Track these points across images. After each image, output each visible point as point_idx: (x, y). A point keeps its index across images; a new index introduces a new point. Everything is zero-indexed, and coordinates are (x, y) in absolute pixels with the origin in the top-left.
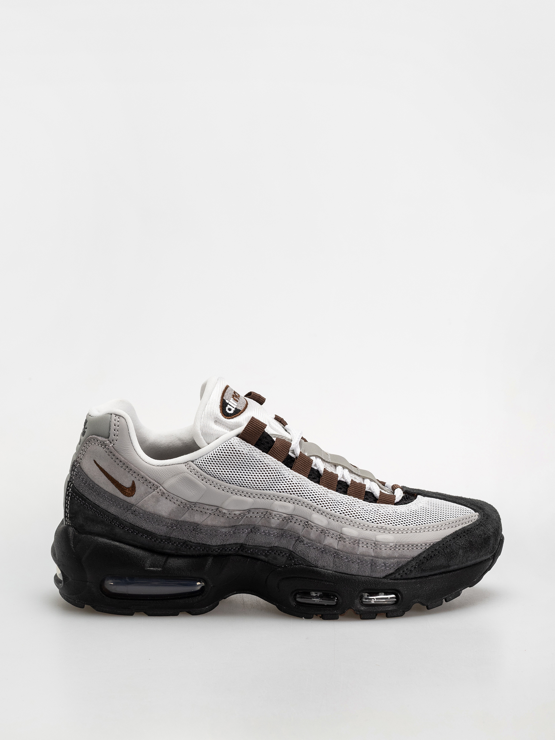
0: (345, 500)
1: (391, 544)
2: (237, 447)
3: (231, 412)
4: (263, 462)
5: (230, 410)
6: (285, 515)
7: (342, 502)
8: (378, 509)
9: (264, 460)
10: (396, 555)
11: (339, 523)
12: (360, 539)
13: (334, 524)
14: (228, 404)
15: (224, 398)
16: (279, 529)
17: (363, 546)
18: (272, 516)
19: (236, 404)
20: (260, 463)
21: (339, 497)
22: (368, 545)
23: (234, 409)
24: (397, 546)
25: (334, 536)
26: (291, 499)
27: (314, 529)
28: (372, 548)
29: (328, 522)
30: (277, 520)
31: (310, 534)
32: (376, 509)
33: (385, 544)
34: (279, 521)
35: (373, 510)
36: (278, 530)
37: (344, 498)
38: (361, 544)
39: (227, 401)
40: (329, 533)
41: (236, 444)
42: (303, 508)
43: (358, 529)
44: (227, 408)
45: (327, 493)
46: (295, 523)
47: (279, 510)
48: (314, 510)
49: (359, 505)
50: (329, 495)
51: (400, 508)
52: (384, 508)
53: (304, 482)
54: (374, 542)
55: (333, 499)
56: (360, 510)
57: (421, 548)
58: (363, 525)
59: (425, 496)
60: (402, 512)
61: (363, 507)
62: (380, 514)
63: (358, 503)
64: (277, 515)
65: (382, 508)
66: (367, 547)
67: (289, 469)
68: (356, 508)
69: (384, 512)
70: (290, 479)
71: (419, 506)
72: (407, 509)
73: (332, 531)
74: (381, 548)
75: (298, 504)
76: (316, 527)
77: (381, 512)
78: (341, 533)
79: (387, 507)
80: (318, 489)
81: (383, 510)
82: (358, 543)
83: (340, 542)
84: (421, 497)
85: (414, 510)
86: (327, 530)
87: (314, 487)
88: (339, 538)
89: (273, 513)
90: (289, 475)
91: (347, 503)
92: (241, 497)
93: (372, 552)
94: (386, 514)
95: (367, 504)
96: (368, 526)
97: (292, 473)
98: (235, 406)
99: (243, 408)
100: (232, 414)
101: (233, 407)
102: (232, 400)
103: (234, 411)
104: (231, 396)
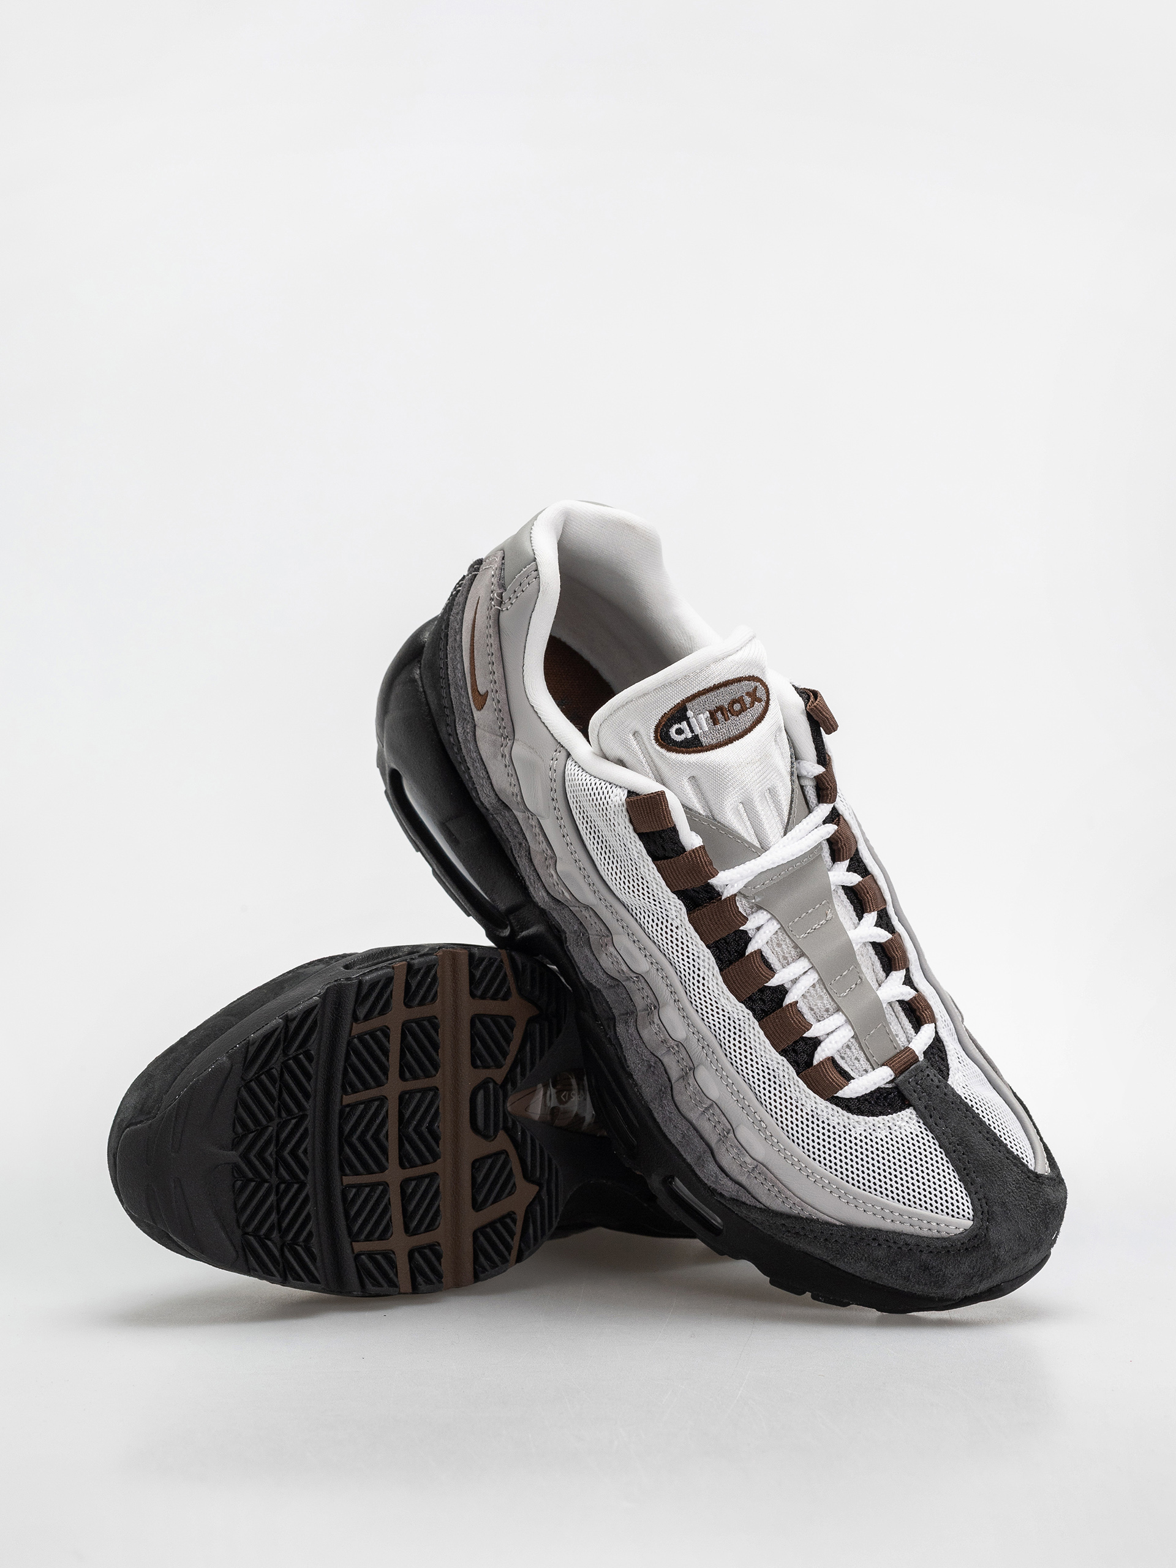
0: (747, 1026)
1: (749, 1160)
3: (679, 738)
4: (637, 868)
5: (679, 732)
6: (625, 967)
7: (740, 1025)
8: (792, 1084)
10: (744, 1180)
11: (702, 1053)
12: (715, 1106)
13: (695, 1048)
14: (687, 720)
15: (689, 705)
16: (609, 976)
17: (710, 1119)
18: (607, 950)
19: (705, 728)
21: (741, 1013)
22: (718, 1126)
23: (690, 735)
24: (760, 1168)
25: (682, 1063)
27: (655, 1028)
28: (719, 1135)
29: (687, 1037)
30: (610, 963)
31: (643, 1027)
32: (787, 1082)
33: (739, 1149)
34: (612, 965)
36: (606, 974)
37: (747, 1022)
38: (709, 1114)
39: (690, 714)
40: (679, 1052)
42: (662, 983)
43: (724, 1089)
44: (676, 726)
46: (639, 989)
47: (621, 952)
48: (675, 1001)
49: (763, 1053)
50: (722, 999)
51: (831, 1112)
52: (800, 1092)
53: (695, 948)
54: (730, 1130)
55: (725, 1009)
56: (757, 1063)
57: (791, 1207)
58: (736, 1090)
59: (921, 1118)
60: (826, 1122)
61: (769, 1061)
62: (786, 1095)
63: (763, 1049)
64: (615, 957)
65: (797, 1089)
66: (715, 1126)
67: (684, 909)
68: (754, 1054)
69: (794, 1097)
70: (672, 925)
71: (876, 1134)
72: (842, 1124)
73: (685, 1053)
74: (730, 1149)
75: (657, 970)
76: (659, 1028)
77: (789, 1094)
78: (693, 1069)
79: (808, 1096)
80: (711, 976)
81: (797, 1093)
82: (707, 1109)
83: (681, 1080)
84: (911, 1116)
85: (854, 1135)
86: (677, 1046)
87: (707, 966)
88: (687, 1073)
89: (611, 949)
90: (675, 918)
91: (745, 1033)
92: (582, 880)
93: (715, 1141)
94: (794, 1103)
95: (781, 1062)
96: (744, 1098)
97: (683, 919)
98: (698, 731)
99: (715, 741)
100: (675, 743)
101: (692, 731)
102: (704, 717)
103: (686, 739)
104: (716, 705)
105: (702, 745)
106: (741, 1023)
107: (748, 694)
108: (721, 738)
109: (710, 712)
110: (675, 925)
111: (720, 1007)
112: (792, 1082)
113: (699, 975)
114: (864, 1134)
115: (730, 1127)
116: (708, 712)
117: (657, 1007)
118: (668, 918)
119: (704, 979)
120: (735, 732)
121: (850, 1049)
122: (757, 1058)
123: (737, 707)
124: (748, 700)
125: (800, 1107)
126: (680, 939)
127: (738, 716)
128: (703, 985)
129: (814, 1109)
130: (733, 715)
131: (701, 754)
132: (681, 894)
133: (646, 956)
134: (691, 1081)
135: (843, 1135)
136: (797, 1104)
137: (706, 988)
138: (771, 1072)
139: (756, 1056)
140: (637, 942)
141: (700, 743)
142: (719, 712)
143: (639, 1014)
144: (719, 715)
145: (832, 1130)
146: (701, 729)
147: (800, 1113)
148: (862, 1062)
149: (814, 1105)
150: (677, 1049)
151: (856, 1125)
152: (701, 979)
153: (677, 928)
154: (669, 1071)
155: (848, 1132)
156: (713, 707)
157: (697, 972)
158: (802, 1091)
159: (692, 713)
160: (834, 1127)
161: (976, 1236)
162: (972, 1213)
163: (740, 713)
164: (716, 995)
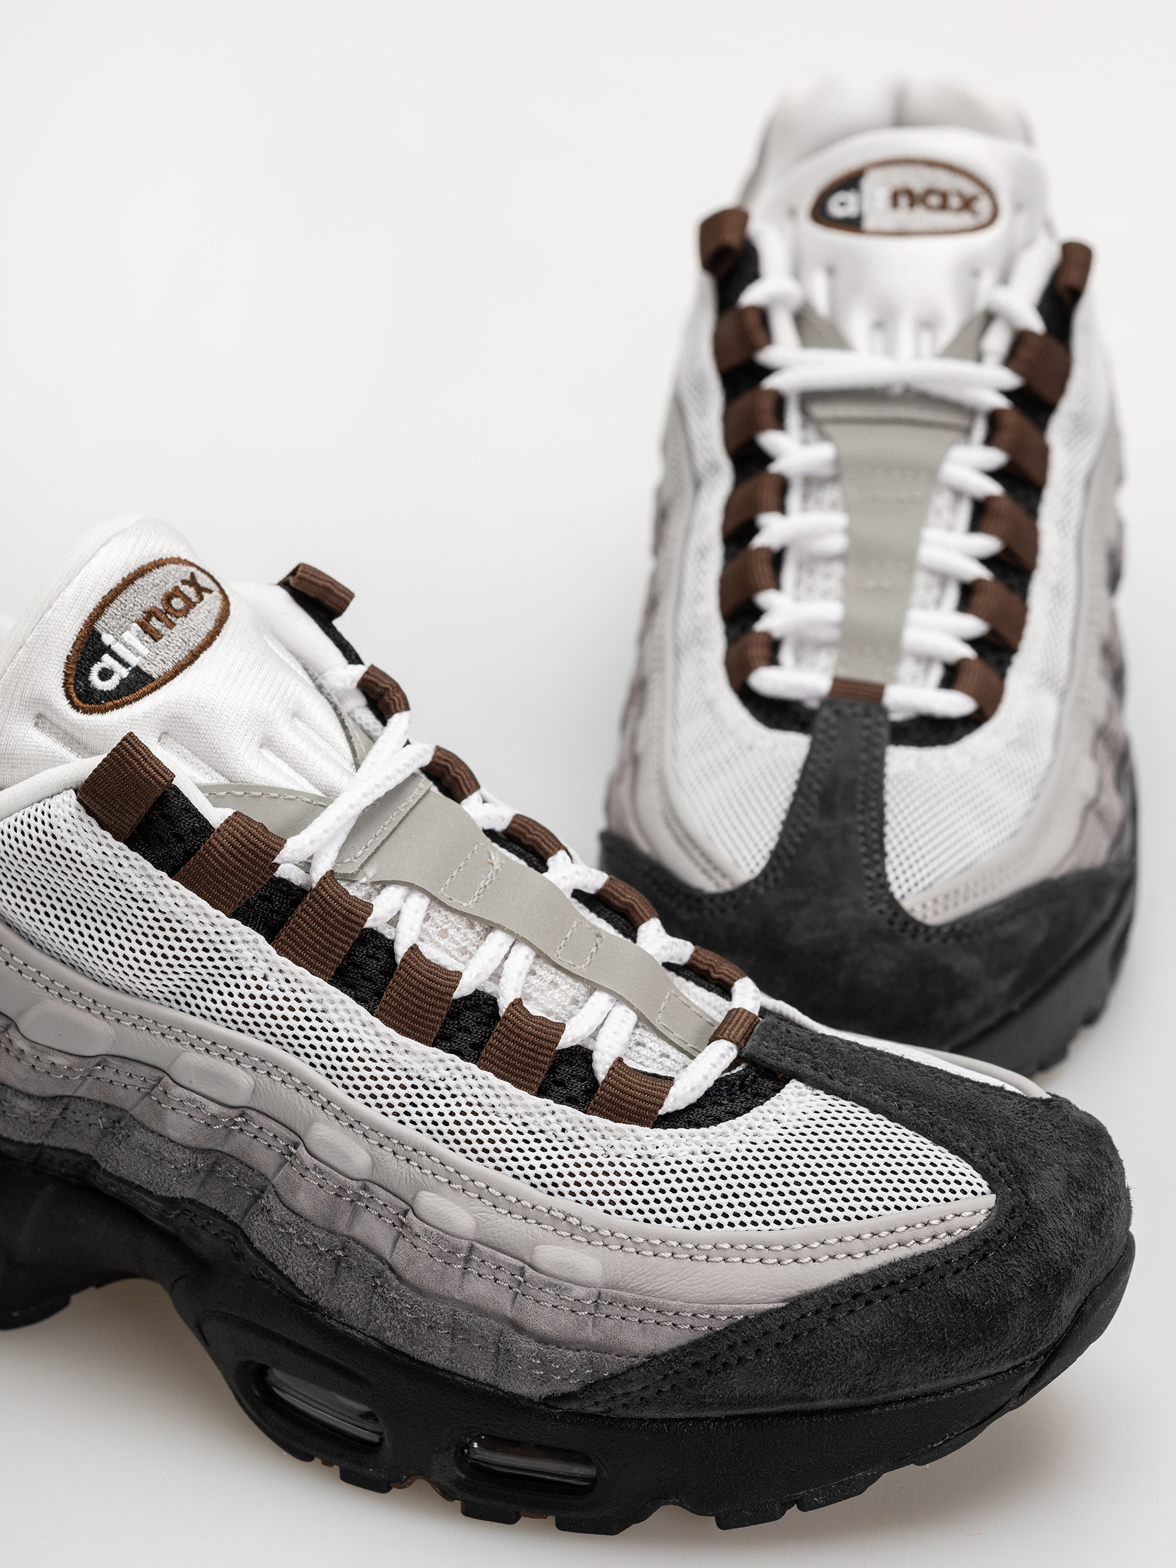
0: (461, 1081)
1: (579, 1292)
2: (62, 835)
3: (110, 685)
4: (152, 906)
5: (105, 674)
6: (214, 1108)
7: (449, 1088)
8: (584, 1134)
9: (158, 898)
10: (590, 1334)
11: (412, 1169)
12: (478, 1245)
13: (396, 1169)
14: (108, 650)
15: (99, 626)
16: (195, 1150)
17: (481, 1273)
18: (169, 1101)
19: (144, 650)
20: (142, 905)
21: (441, 1065)
22: (500, 1276)
23: (125, 673)
25: (386, 1212)
26: (246, 1054)
27: (313, 1179)
28: (511, 1288)
29: (372, 1159)
30: (186, 1120)
31: (294, 1193)
32: (574, 1135)
33: (555, 1286)
34: (191, 1123)
35: (564, 1136)
36: (187, 1151)
37: (458, 1075)
38: (475, 1265)
39: (107, 639)
40: (372, 1197)
41: (62, 823)
42: (286, 1092)
43: (478, 1205)
44: (96, 668)
45: (391, 1048)
46: (255, 1137)
47: (194, 1086)
48: (323, 1108)
49: (511, 1111)
50: (397, 1056)
51: (671, 1142)
52: (603, 1137)
53: (310, 996)
54: (522, 1268)
55: (411, 1074)
56: (509, 1132)
57: (692, 1327)
58: (498, 1194)
59: (817, 1088)
60: (672, 1160)
61: (527, 1119)
62: (583, 1156)
63: (507, 1102)
64: (189, 1101)
65: (598, 1134)
66: (496, 1280)
67: (261, 939)
68: (496, 1119)
69: (599, 1152)
70: (254, 978)
71: (761, 1138)
72: (699, 1150)
73: (382, 1192)
74: (541, 1295)
75: (269, 1074)
76: (321, 1172)
77: (587, 1152)
78: (410, 1208)
79: (619, 1134)
80: (361, 1029)
81: (601, 1141)
82: (467, 1260)
83: (401, 1242)
84: (799, 1091)
85: (727, 1156)
86: (365, 1188)
87: (346, 1016)
88: (403, 1224)
89: (177, 1091)
90: (253, 963)
91: (464, 1095)
92: (74, 1010)
93: (509, 1304)
94: (605, 1161)
95: (546, 1109)
96: (519, 1201)
97: (268, 957)
98: (134, 661)
99: (169, 666)
100: (107, 696)
101: (126, 665)
102: (133, 635)
103: (122, 681)
104: (143, 609)
105: (153, 680)
106: (450, 1082)
107: (184, 582)
108: (180, 655)
109: (141, 625)
110: (259, 976)
111: (403, 1074)
112: (582, 1129)
113: (340, 1040)
114: (743, 1147)
115: (520, 1264)
116: (135, 625)
117: (298, 1140)
118: (242, 972)
119: (351, 1040)
120: (197, 640)
121: (644, 1045)
122: (505, 1124)
123: (178, 603)
124: (190, 591)
125: (617, 1161)
126: (280, 995)
127: (186, 616)
128: (356, 1050)
129: (640, 1152)
130: (177, 617)
131: (158, 693)
132: (243, 914)
133: (238, 1063)
134: (417, 1226)
135: (711, 1166)
136: (609, 1159)
137: (362, 1054)
138: (539, 1136)
139: (501, 1122)
140: (212, 1048)
141: (150, 678)
142: (154, 619)
143: (275, 1181)
144: (155, 623)
145: (689, 1167)
146: (138, 655)
147: (622, 1170)
148: (673, 1057)
149: (638, 1144)
150: (366, 1195)
151: (722, 1139)
152: (346, 1044)
153: (265, 978)
154: (372, 1244)
155: (716, 1157)
156: (139, 614)
157: (334, 1035)
158: (607, 1134)
159: (111, 637)
160: (689, 1162)
161: (1013, 1211)
162: (984, 1183)
163: (188, 612)
164: (386, 1056)
